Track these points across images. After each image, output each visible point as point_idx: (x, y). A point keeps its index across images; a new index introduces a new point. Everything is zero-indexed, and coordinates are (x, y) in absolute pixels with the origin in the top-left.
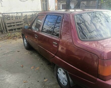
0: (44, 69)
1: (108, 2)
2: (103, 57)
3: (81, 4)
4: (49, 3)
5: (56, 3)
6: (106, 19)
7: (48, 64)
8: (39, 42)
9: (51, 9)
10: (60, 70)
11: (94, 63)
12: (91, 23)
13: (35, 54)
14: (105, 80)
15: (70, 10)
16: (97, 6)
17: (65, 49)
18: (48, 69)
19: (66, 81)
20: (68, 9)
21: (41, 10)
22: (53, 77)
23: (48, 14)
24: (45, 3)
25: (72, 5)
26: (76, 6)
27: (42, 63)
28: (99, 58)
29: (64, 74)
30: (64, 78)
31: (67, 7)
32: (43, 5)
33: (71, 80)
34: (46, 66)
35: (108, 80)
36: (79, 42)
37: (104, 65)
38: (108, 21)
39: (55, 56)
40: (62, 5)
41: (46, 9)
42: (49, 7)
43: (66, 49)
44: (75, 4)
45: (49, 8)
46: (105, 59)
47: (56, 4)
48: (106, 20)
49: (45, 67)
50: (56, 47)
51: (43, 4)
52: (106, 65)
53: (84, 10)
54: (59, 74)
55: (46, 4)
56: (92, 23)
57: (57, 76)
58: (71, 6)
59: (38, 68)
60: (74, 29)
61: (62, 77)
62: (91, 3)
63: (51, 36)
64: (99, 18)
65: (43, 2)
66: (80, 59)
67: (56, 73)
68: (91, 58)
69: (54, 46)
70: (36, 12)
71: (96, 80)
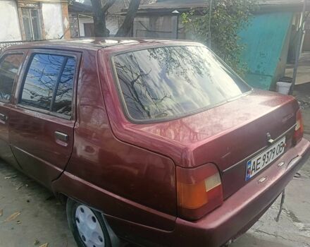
0: (36, 216)
1: (197, 21)
2: (186, 161)
3: (134, 23)
4: (44, 18)
5: (66, 19)
6: (197, 68)
7: (47, 199)
8: (18, 135)
9: (51, 35)
10: (82, 210)
11: (170, 179)
12: (161, 81)
13: (3, 173)
14: (194, 221)
15: (106, 41)
16: (176, 31)
17: (96, 149)
18: (49, 214)
19: (101, 241)
20: (101, 36)
21: (20, 39)
22: (64, 236)
23: (36, 51)
24: (31, 18)
25: (112, 27)
26: (122, 29)
27: (28, 198)
28: (176, 165)
29: (94, 221)
30: (94, 233)
31: (98, 31)
32: (24, 23)
33: (112, 235)
34: (41, 206)
35: (201, 218)
36: (127, 126)
37: (189, 182)
38: (200, 73)
39: (65, 173)
40: (85, 24)
41: (37, 35)
42: (46, 30)
43: (100, 150)
44: (119, 24)
45: (47, 34)
46: (190, 166)
47: (67, 23)
48: (195, 70)
49: (39, 208)
50: (66, 145)
51: (26, 21)
52: (194, 181)
53: (141, 42)
54: (79, 222)
55: (35, 22)
56: (164, 81)
57: (76, 228)
58: (107, 27)
59: (15, 215)
60: (112, 94)
61: (90, 229)
62: (161, 23)
63: (49, 114)
64: (179, 65)
65: (23, 14)
66: (136, 172)
67: (72, 221)
68: (163, 166)
69: (59, 142)
70: (3, 42)
71: (175, 222)
